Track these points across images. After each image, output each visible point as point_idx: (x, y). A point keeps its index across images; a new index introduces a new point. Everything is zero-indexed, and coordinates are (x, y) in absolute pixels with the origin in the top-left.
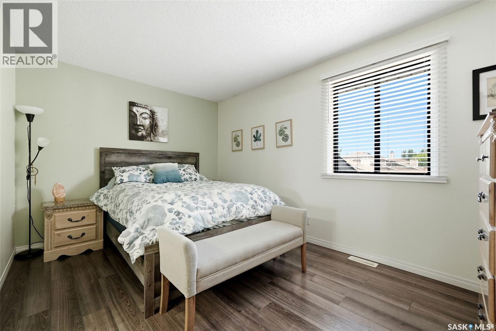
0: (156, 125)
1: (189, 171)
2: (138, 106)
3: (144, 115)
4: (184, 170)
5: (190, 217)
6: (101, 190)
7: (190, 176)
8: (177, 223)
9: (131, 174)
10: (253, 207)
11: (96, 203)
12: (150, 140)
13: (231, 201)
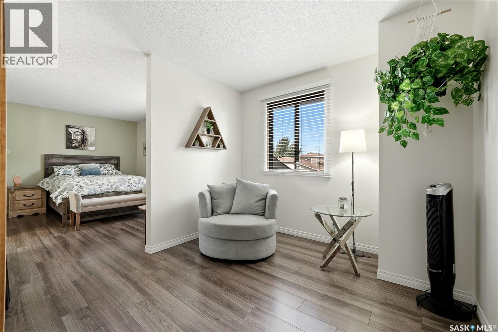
0: (86, 139)
1: (108, 168)
2: (72, 128)
3: (77, 133)
4: (104, 168)
5: (86, 188)
6: (45, 179)
7: (108, 172)
8: (79, 190)
9: (65, 170)
10: (128, 186)
11: (41, 187)
12: (81, 149)
13: (114, 182)
